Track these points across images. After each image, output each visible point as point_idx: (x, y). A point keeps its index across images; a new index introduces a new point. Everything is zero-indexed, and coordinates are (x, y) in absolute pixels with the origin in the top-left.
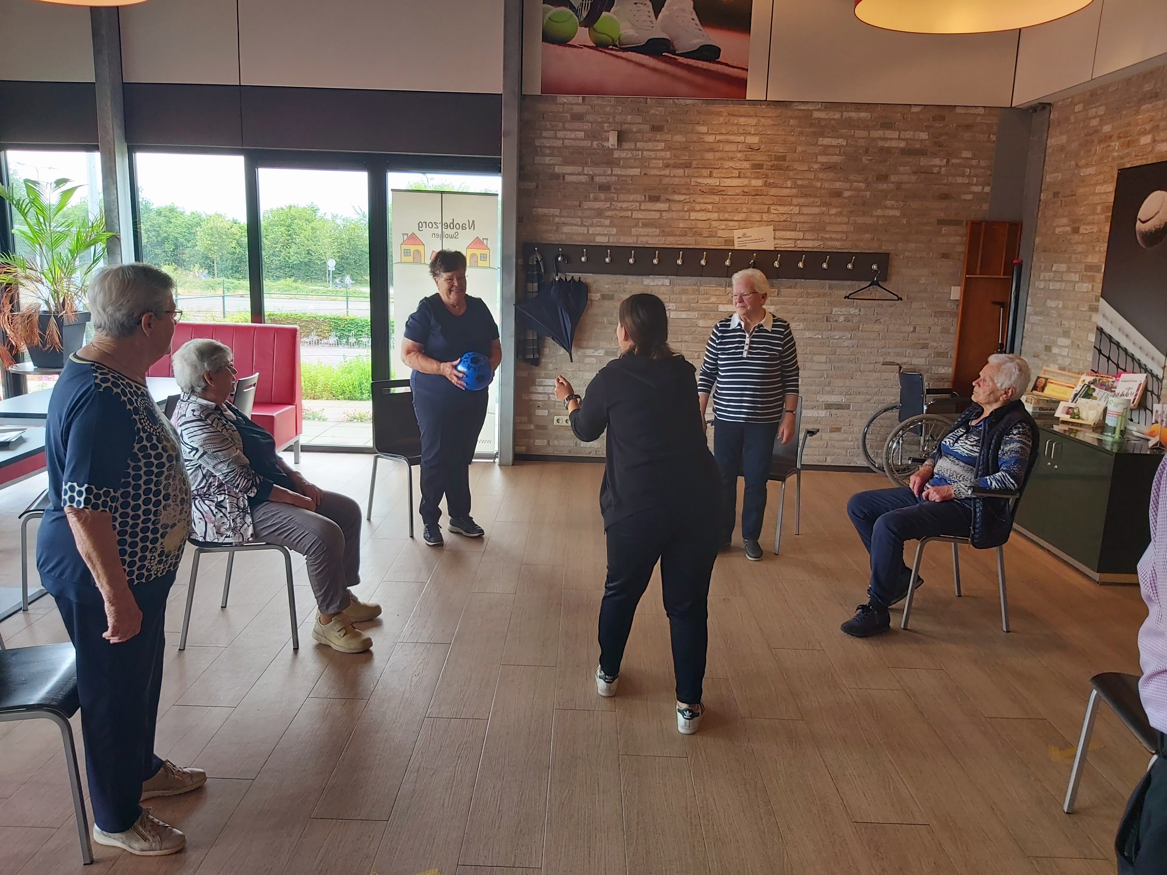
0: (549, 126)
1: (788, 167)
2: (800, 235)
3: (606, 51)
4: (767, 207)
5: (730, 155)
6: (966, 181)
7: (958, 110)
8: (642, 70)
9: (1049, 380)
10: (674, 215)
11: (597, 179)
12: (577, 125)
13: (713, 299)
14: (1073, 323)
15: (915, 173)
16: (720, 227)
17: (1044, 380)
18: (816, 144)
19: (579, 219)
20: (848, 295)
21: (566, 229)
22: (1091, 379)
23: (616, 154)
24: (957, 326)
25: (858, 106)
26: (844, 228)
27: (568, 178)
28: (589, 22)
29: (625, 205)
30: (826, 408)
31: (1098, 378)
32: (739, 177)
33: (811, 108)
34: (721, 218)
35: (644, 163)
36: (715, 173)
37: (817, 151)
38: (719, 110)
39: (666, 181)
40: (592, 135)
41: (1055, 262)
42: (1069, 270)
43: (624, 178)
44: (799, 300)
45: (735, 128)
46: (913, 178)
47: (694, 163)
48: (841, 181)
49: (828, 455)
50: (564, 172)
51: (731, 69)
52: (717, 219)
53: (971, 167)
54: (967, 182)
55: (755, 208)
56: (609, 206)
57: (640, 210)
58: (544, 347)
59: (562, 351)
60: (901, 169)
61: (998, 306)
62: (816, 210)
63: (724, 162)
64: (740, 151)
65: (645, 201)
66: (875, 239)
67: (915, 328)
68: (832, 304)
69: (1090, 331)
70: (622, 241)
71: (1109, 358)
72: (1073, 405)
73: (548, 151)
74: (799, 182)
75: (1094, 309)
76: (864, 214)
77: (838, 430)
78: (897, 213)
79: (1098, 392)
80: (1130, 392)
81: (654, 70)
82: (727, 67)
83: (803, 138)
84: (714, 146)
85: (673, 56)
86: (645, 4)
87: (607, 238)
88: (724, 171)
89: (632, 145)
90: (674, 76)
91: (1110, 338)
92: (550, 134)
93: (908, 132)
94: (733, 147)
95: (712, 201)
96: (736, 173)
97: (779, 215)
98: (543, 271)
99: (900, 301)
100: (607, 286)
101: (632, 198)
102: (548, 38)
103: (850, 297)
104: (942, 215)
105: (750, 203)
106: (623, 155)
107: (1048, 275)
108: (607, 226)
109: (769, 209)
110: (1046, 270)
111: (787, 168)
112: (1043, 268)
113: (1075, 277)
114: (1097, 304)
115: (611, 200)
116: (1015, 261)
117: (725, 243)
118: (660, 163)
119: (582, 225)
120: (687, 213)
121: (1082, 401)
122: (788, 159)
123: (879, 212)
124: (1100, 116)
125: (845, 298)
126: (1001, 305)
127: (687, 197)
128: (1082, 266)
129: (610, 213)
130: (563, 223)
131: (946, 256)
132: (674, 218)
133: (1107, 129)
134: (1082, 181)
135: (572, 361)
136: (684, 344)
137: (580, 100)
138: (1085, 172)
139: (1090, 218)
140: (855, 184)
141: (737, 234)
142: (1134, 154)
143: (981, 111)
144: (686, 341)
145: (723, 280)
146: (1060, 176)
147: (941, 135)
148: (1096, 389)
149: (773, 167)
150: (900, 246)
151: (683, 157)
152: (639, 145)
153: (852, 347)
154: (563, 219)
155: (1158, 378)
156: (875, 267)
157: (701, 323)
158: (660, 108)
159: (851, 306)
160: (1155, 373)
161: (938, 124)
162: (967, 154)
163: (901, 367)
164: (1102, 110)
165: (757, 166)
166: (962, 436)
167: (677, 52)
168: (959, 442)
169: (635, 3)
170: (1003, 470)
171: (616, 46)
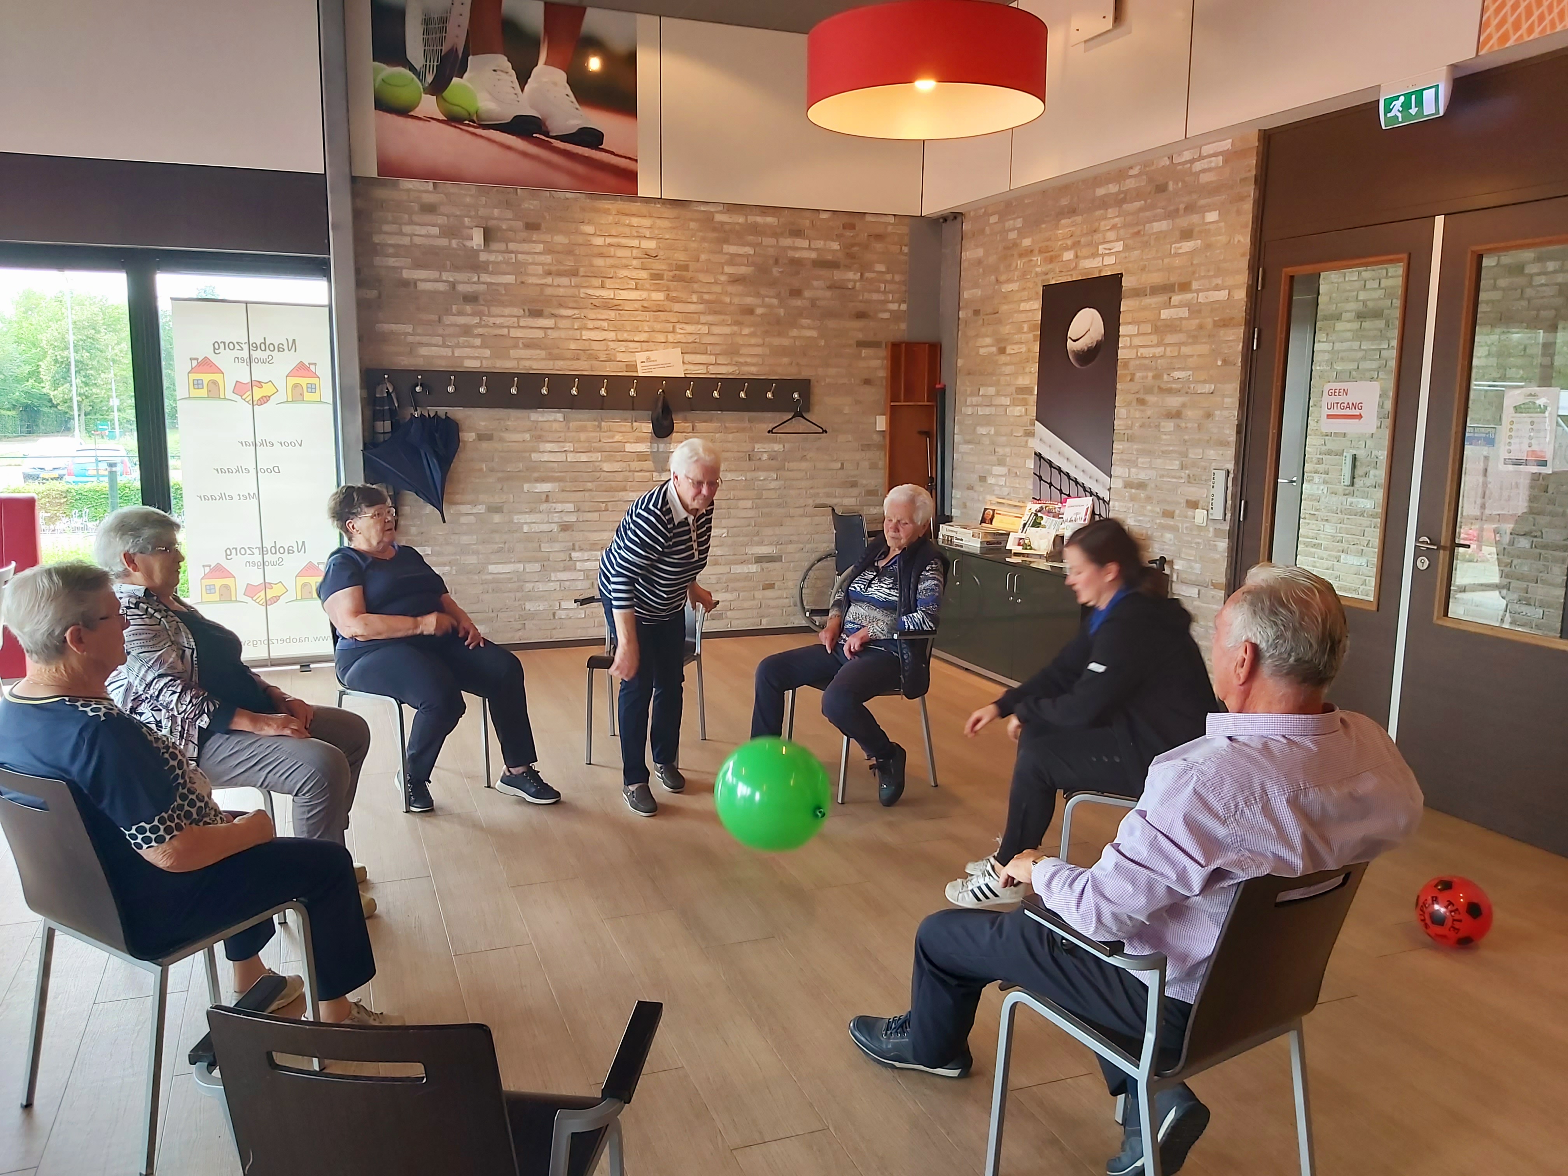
0: (390, 219)
1: (691, 278)
2: (712, 359)
3: (461, 127)
4: (671, 325)
5: (624, 261)
6: (881, 297)
7: (869, 218)
8: (511, 155)
9: (996, 512)
10: (563, 334)
11: (461, 288)
12: (428, 218)
13: (618, 437)
14: (1008, 450)
15: (829, 288)
16: (618, 349)
17: (991, 512)
18: (721, 252)
19: (440, 339)
20: (770, 429)
21: (424, 351)
22: (1038, 506)
23: (483, 257)
24: (885, 460)
25: (765, 210)
26: (759, 351)
27: (422, 286)
28: (438, 88)
29: (498, 321)
30: (756, 562)
31: (1044, 506)
32: (636, 289)
33: (712, 210)
34: (620, 338)
35: (518, 269)
36: (608, 283)
37: (723, 261)
38: (606, 206)
39: (549, 291)
40: (450, 232)
41: (982, 385)
42: (998, 394)
43: (495, 287)
44: (717, 435)
45: (627, 230)
46: (828, 294)
47: (582, 271)
48: (751, 296)
49: (763, 617)
50: (415, 277)
51: (618, 158)
52: (614, 339)
53: (886, 282)
54: (883, 298)
55: (658, 326)
56: (478, 321)
57: (519, 327)
58: (403, 505)
59: (429, 508)
60: (815, 283)
61: (924, 437)
62: (727, 330)
63: (617, 271)
64: (635, 258)
65: (524, 316)
66: (793, 364)
67: (842, 464)
68: (754, 440)
69: (1028, 457)
70: (498, 366)
71: (1051, 484)
72: (1023, 536)
73: (391, 250)
74: (706, 297)
75: (1031, 434)
76: (780, 334)
77: (771, 586)
78: (814, 333)
79: (1046, 520)
80: (1078, 517)
81: (524, 154)
82: (613, 156)
83: (706, 245)
84: (604, 250)
85: (547, 139)
86: (507, 73)
87: (480, 361)
88: (619, 281)
89: (502, 246)
90: (549, 164)
91: (1050, 463)
92: (393, 228)
93: (818, 242)
94: (626, 253)
95: (607, 317)
96: (633, 284)
97: (687, 335)
98: (396, 405)
99: (824, 434)
100: (483, 424)
101: (507, 311)
102: (382, 105)
103: (774, 431)
104: (860, 336)
105: (652, 320)
106: (492, 258)
107: (975, 400)
108: (477, 347)
109: (674, 327)
110: (972, 394)
111: (691, 280)
112: (968, 392)
113: (1007, 401)
114: (1032, 428)
115: (480, 314)
116: (938, 386)
117: (627, 368)
118: (540, 270)
119: (444, 345)
120: (578, 332)
121: (1031, 531)
122: (691, 268)
123: (794, 332)
124: (1018, 229)
125: (769, 432)
126: (927, 434)
127: (576, 311)
128: (1012, 389)
129: (480, 331)
130: (419, 343)
131: (867, 382)
132: (563, 337)
133: (1027, 242)
134: (1006, 297)
135: (444, 522)
136: (587, 494)
137: (430, 186)
138: (1007, 288)
139: (1017, 337)
140: (767, 299)
141: (640, 357)
142: (1057, 270)
143: (892, 220)
144: (590, 490)
145: (628, 414)
146: (978, 292)
147: (853, 245)
148: (1045, 517)
149: (675, 278)
150: (821, 371)
151: (568, 263)
152: (512, 246)
153: (780, 488)
154: (418, 338)
155: (1104, 501)
156: (796, 395)
157: (606, 467)
158: (535, 202)
159: (775, 441)
160: (1101, 496)
161: (849, 233)
162: (881, 268)
163: (833, 510)
164: (1019, 223)
165: (657, 277)
166: (873, 579)
167: (551, 134)
168: (873, 586)
169: (494, 71)
170: (921, 610)
171: (474, 122)
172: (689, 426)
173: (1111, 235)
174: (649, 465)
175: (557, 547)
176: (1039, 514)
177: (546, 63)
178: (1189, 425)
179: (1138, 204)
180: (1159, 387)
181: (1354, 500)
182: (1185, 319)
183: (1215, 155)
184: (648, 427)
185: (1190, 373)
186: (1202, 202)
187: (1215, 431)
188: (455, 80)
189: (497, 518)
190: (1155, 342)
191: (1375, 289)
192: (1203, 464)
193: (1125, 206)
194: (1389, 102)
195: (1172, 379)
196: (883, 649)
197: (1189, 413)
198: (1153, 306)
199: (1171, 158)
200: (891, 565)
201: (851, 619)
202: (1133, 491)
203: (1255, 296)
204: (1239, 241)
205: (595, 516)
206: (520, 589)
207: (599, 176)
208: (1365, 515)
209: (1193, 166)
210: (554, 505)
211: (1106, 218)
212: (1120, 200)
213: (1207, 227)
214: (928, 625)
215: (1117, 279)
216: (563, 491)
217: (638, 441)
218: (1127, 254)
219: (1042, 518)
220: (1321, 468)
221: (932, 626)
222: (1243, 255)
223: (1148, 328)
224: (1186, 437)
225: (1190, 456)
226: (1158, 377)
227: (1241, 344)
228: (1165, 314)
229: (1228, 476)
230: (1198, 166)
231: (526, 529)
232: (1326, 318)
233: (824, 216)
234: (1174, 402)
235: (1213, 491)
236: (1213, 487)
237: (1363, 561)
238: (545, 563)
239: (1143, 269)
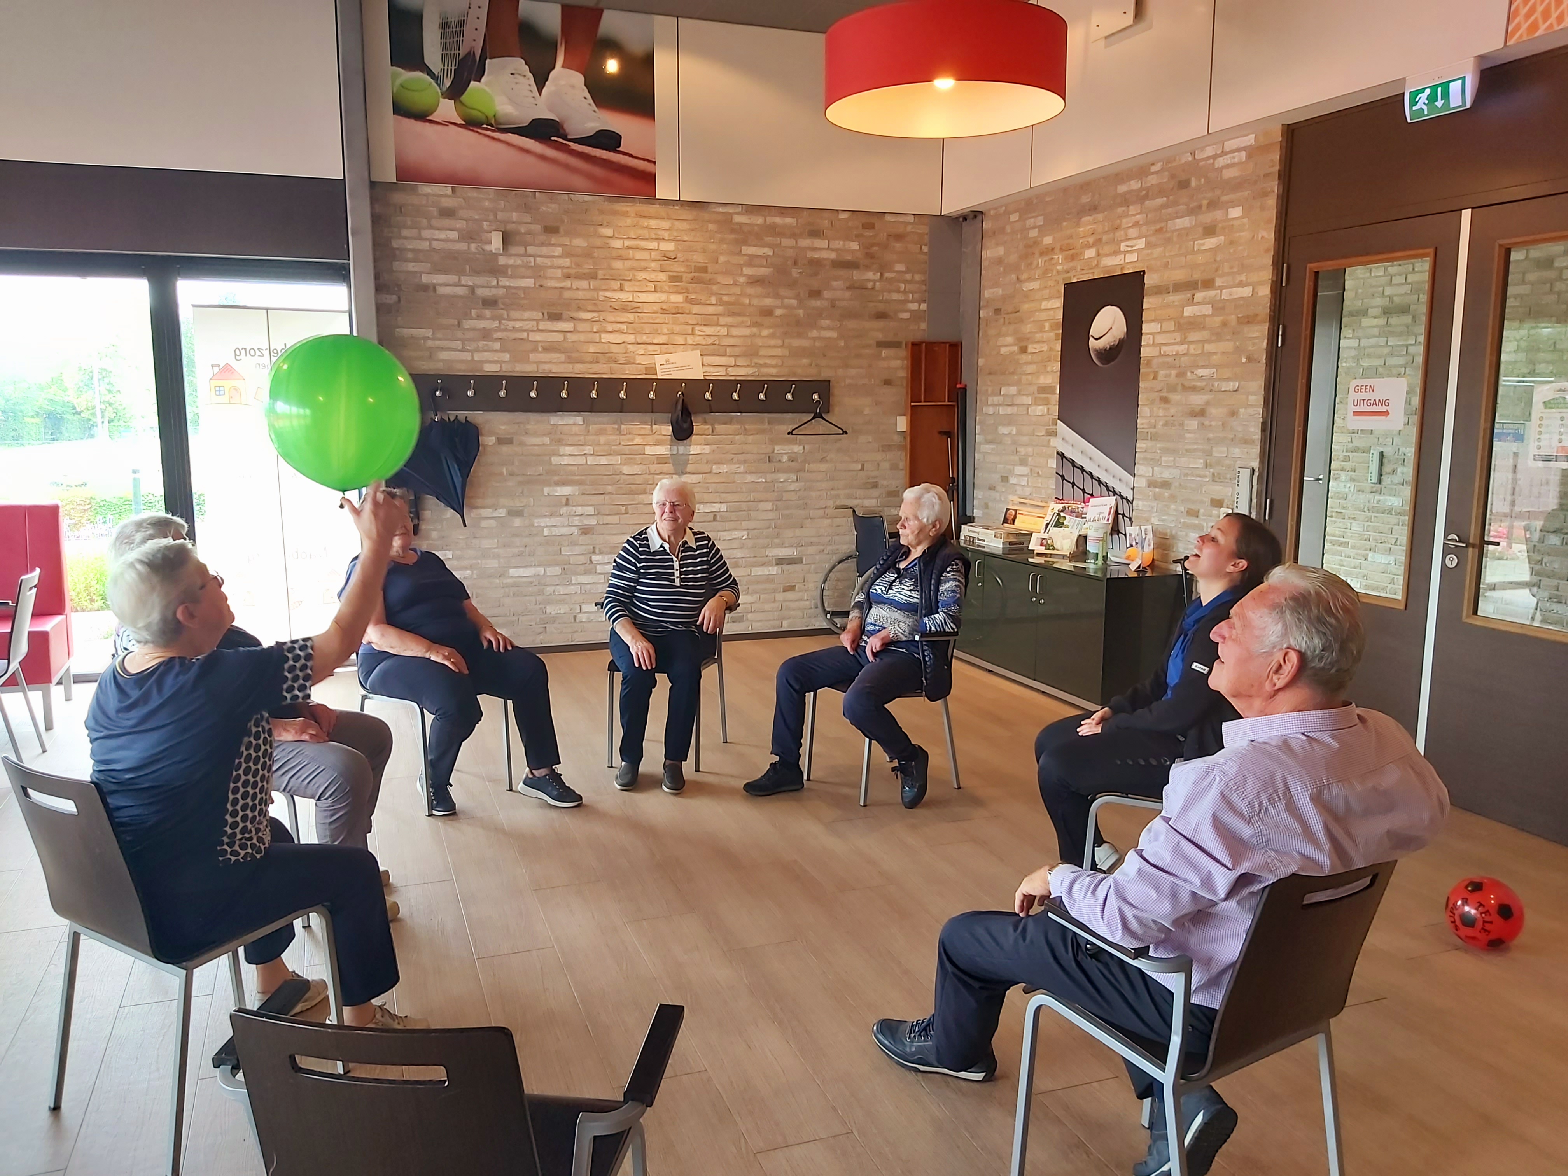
0: (409, 223)
1: (710, 280)
2: (731, 361)
3: (479, 131)
4: (690, 327)
5: (643, 264)
6: (901, 297)
7: (888, 218)
8: (529, 158)
9: (1018, 512)
10: (582, 337)
11: (480, 292)
12: (446, 222)
13: (638, 440)
14: (1030, 450)
15: (848, 288)
16: (638, 352)
17: (1013, 512)
18: (740, 253)
19: (460, 343)
20: (790, 430)
21: (444, 355)
22: (1060, 507)
23: (502, 261)
24: (906, 461)
25: (783, 210)
26: (778, 352)
27: (441, 290)
28: (456, 92)
29: (518, 324)
30: (777, 564)
31: (1067, 505)
32: (655, 291)
33: (731, 211)
34: (639, 341)
35: (537, 272)
36: (627, 286)
37: (742, 262)
38: (624, 209)
39: (567, 294)
40: (469, 236)
41: (1004, 385)
42: (1019, 393)
43: (514, 291)
44: (737, 437)
45: (645, 233)
46: (848, 294)
47: (600, 274)
48: (770, 297)
49: (784, 619)
50: (435, 281)
51: (636, 161)
52: (633, 341)
53: (906, 282)
54: (903, 298)
55: (677, 329)
56: (497, 325)
57: (539, 330)
58: (424, 510)
59: (450, 512)
60: (835, 284)
61: (945, 437)
62: (747, 332)
63: (636, 273)
64: (654, 261)
65: (543, 320)
66: (813, 365)
67: (863, 465)
68: (773, 442)
69: (1051, 456)
70: (518, 369)
71: (1073, 484)
72: (1046, 536)
73: (410, 255)
74: (725, 298)
75: (1054, 433)
76: (799, 335)
77: (791, 588)
78: (833, 334)
79: (1069, 520)
80: (1101, 517)
81: (543, 157)
82: (631, 158)
83: (725, 246)
84: (623, 253)
85: (565, 142)
86: (525, 76)
87: (499, 365)
88: (637, 283)
89: (521, 250)
90: (567, 166)
91: (1073, 463)
92: (414, 232)
93: (837, 242)
94: (645, 255)
95: (626, 320)
96: (651, 286)
97: (706, 337)
99: (845, 435)
100: (503, 427)
101: (527, 315)
102: (400, 110)
103: (794, 433)
104: (880, 336)
105: (671, 322)
106: (511, 261)
107: (996, 399)
108: (496, 351)
109: (693, 329)
110: (993, 394)
111: (711, 282)
112: (990, 391)
113: (1028, 400)
114: (1055, 427)
115: (500, 319)
116: (958, 386)
117: (646, 370)
118: (559, 273)
119: (463, 350)
120: (598, 335)
121: (1054, 531)
122: (709, 270)
123: (814, 333)
124: (1039, 227)
125: (789, 433)
126: (949, 434)
127: (595, 315)
128: (1034, 389)
129: (499, 335)
130: (438, 348)
131: (887, 382)
132: (582, 340)
133: (1048, 240)
134: (1026, 296)
135: (465, 526)
136: (607, 497)
137: (449, 190)
138: (1028, 286)
139: (1038, 336)
140: (786, 301)
141: (659, 360)
142: (1079, 268)
143: (911, 219)
144: (610, 493)
145: (648, 417)
146: (1000, 291)
147: (873, 245)
148: (1067, 517)
149: (693, 280)
150: (840, 372)
151: (586, 266)
152: (531, 249)
153: (800, 490)
154: (437, 343)
155: (1128, 501)
156: (816, 396)
157: (626, 470)
158: (553, 205)
159: (795, 442)
160: (1124, 495)
161: (868, 233)
162: (900, 267)
163: (854, 511)
164: (1040, 221)
165: (675, 279)
166: (894, 581)
167: (569, 137)
168: (894, 588)
169: (512, 74)
170: (942, 611)
171: (492, 125)
172: (708, 429)
173: (1133, 232)
174: (669, 467)
175: (577, 550)
176: (1062, 514)
177: (563, 67)
178: (1213, 423)
179: (1160, 201)
180: (1182, 385)
181: (1382, 498)
182: (1208, 316)
183: (1238, 150)
184: (668, 430)
185: (1215, 370)
186: (1225, 198)
187: (1240, 429)
188: (473, 84)
189: (517, 522)
190: (1178, 340)
191: (1403, 284)
192: (1228, 462)
193: (1147, 203)
194: (1415, 94)
195: (1195, 377)
196: (904, 650)
197: (1213, 411)
198: (1176, 303)
199: (1193, 154)
200: (912, 567)
201: (872, 621)
202: (1157, 490)
203: (1278, 291)
204: (1262, 237)
205: (615, 519)
206: (541, 593)
207: (615, 177)
208: (1393, 513)
209: (1216, 162)
210: (574, 508)
211: (1128, 216)
212: (1142, 197)
213: (1231, 223)
214: (950, 627)
215: (1140, 275)
216: (583, 494)
217: (658, 443)
218: (1150, 251)
219: (1065, 517)
220: (1348, 465)
221: (954, 627)
222: (1267, 251)
223: (1171, 325)
224: (1211, 435)
225: (1215, 454)
226: (1181, 375)
227: (1266, 341)
228: (1188, 311)
229: (1253, 474)
230: (1221, 162)
231: (546, 532)
232: (1351, 314)
233: (843, 216)
234: (1197, 400)
235: (1238, 490)
236: (1238, 485)
237: (1391, 559)
238: (566, 567)
239: (1166, 265)
